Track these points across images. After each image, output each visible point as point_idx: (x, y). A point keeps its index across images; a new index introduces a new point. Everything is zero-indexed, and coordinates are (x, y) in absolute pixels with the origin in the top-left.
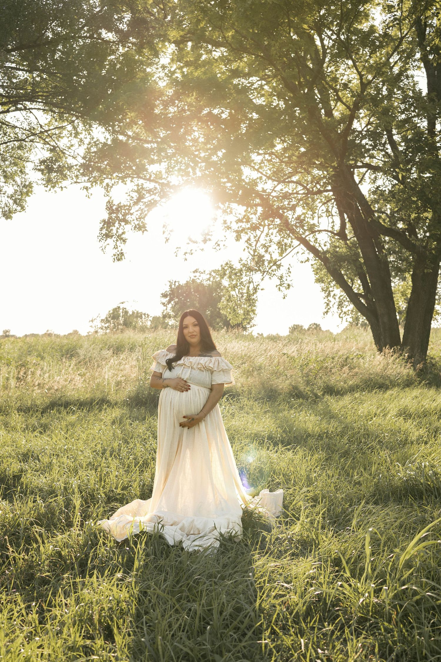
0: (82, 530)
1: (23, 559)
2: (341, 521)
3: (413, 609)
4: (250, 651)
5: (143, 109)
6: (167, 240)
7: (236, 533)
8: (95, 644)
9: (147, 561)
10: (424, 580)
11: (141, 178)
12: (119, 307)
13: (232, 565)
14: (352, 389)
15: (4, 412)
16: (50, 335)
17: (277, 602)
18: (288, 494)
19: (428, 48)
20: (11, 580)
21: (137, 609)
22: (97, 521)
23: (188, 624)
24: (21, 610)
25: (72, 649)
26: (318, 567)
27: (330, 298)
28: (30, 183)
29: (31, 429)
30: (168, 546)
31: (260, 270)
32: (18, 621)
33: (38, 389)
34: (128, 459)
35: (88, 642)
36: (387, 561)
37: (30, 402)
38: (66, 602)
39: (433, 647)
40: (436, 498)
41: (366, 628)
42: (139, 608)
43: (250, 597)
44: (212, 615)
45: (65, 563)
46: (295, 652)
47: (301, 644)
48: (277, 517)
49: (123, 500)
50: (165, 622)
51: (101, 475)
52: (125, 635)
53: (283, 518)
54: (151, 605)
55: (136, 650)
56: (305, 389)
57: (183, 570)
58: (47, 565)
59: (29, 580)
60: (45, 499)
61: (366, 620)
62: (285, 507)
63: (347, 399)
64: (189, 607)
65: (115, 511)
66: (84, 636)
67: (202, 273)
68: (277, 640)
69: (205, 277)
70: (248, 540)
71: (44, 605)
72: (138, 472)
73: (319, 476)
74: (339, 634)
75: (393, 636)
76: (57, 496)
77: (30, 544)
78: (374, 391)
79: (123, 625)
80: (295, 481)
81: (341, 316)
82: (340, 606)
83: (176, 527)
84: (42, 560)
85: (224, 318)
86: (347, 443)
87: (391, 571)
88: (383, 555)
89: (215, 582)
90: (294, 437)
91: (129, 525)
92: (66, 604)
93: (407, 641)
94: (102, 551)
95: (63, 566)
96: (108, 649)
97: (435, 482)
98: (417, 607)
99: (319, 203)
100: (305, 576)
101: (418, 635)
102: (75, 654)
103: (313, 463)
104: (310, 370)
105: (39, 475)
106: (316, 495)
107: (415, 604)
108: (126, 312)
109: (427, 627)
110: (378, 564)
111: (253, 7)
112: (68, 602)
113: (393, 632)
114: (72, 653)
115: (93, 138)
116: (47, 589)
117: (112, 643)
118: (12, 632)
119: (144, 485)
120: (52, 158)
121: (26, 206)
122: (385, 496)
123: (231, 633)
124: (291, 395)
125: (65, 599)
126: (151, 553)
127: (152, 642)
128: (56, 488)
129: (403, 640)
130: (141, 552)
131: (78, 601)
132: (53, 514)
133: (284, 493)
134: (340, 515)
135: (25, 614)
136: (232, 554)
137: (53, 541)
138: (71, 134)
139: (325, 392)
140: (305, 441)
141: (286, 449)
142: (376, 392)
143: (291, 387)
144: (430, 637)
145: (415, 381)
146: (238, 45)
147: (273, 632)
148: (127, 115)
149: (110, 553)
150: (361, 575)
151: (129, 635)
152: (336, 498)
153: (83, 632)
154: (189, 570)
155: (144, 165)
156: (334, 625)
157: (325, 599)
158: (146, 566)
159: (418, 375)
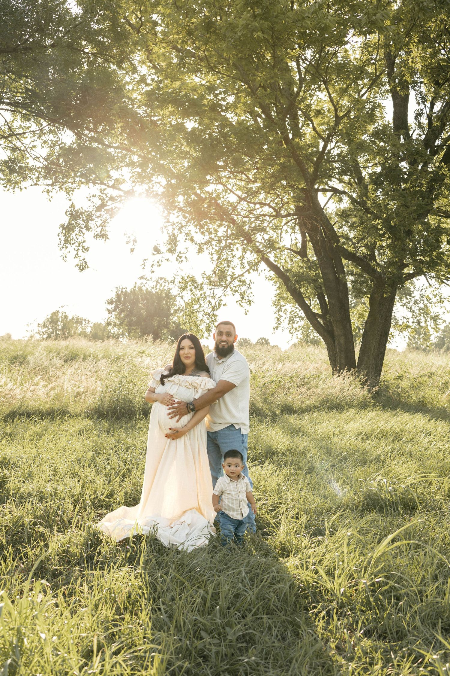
6: (132, 250)
9: (151, 557)
11: (105, 184)
12: (58, 312)
14: (308, 410)
19: (397, 81)
27: (281, 313)
31: (221, 285)
40: (395, 511)
56: (263, 406)
67: (149, 280)
73: (288, 489)
78: (331, 412)
81: (291, 331)
90: (260, 453)
91: (127, 528)
94: (105, 549)
97: (394, 497)
103: (281, 478)
108: (66, 317)
119: (127, 493)
139: (283, 411)
141: (253, 464)
142: (333, 413)
145: (370, 402)
149: (113, 551)
154: (190, 564)
155: (108, 172)
159: (374, 398)
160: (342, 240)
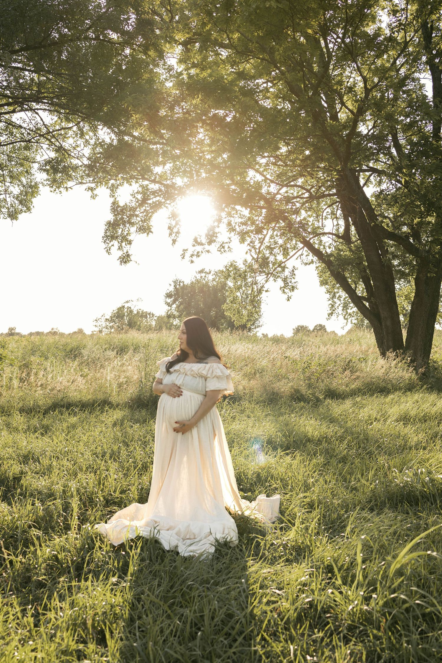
0: (80, 533)
1: (20, 562)
2: (336, 527)
3: (402, 616)
4: (240, 657)
5: (148, 111)
6: (174, 242)
7: (231, 539)
8: (88, 648)
9: (141, 566)
10: (414, 588)
11: (147, 179)
12: (124, 307)
13: (226, 571)
14: (353, 393)
15: (6, 412)
16: (55, 333)
17: (268, 608)
18: (284, 499)
19: (434, 52)
20: (8, 583)
21: (130, 614)
22: (94, 525)
23: (179, 630)
24: (17, 613)
25: (65, 652)
26: (310, 574)
27: (335, 300)
28: (36, 183)
29: (33, 430)
30: (164, 551)
32: (14, 624)
33: (41, 390)
34: (128, 462)
35: (81, 646)
36: (378, 568)
37: (32, 402)
38: (61, 606)
39: (421, 656)
40: (432, 504)
41: (356, 635)
42: (132, 613)
43: (242, 603)
44: (204, 621)
45: (62, 566)
46: (284, 658)
47: (290, 650)
48: (273, 523)
49: (121, 504)
50: (157, 628)
51: (100, 478)
52: (117, 640)
53: (279, 524)
54: (144, 610)
55: (128, 654)
56: (307, 392)
57: (177, 576)
58: (44, 569)
59: (26, 583)
60: (44, 502)
61: (356, 627)
62: (282, 512)
63: (348, 403)
64: (182, 613)
65: (113, 515)
66: (77, 640)
67: (208, 274)
68: (268, 646)
69: (211, 277)
70: (243, 546)
71: (39, 608)
72: (137, 476)
73: (317, 481)
74: (328, 640)
75: (382, 643)
76: (55, 499)
77: (28, 547)
78: (375, 395)
79: (116, 630)
80: (292, 486)
81: (346, 317)
82: (331, 613)
83: (172, 532)
84: (39, 564)
85: (228, 319)
86: (346, 448)
87: (383, 578)
88: (375, 562)
89: (208, 588)
90: (294, 441)
91: (125, 530)
92: (61, 608)
93: (396, 648)
94: (98, 555)
95: (59, 569)
96: (100, 653)
97: (431, 488)
98: (406, 615)
99: (325, 205)
100: (297, 582)
101: (406, 643)
102: (68, 658)
103: (310, 469)
104: (313, 374)
105: (39, 478)
106: (312, 501)
107: (404, 613)
108: (131, 312)
109: (415, 635)
110: (369, 572)
111: (258, 11)
112: (63, 606)
113: (382, 639)
114: (65, 657)
115: (98, 139)
116: (43, 592)
117: (105, 648)
118: (8, 634)
119: (142, 489)
120: (58, 158)
121: (32, 207)
122: (381, 503)
123: (222, 639)
124: (293, 398)
125: (60, 602)
126: (146, 558)
127: (143, 647)
128: (56, 491)
129: (392, 647)
130: (136, 558)
131: (72, 605)
132: (51, 517)
133: (281, 499)
134: (336, 520)
135: (20, 617)
136: (226, 560)
137: (50, 544)
138: (77, 135)
139: (326, 395)
140: (305, 445)
141: (285, 454)
142: (377, 397)
143: (292, 390)
144: (418, 644)
145: (417, 384)
146: (243, 48)
147: (263, 639)
148: (132, 116)
149: (106, 558)
150: (352, 582)
151: (122, 640)
152: (332, 503)
153: (76, 636)
154: (183, 575)
155: (148, 167)
156: (324, 632)
157: (316, 606)
158: (140, 571)
159: (421, 379)
160: (380, 219)
